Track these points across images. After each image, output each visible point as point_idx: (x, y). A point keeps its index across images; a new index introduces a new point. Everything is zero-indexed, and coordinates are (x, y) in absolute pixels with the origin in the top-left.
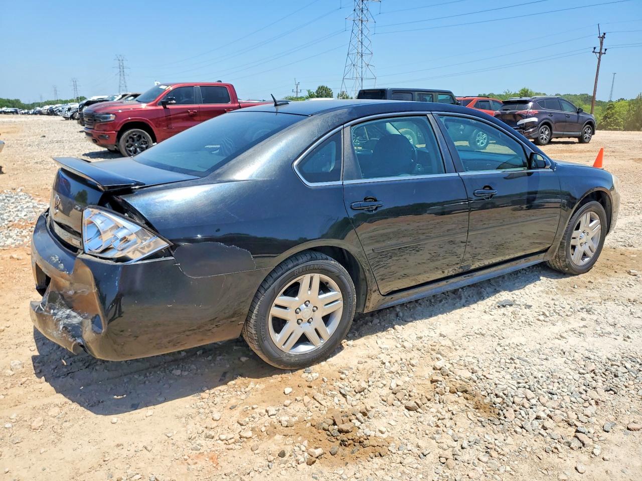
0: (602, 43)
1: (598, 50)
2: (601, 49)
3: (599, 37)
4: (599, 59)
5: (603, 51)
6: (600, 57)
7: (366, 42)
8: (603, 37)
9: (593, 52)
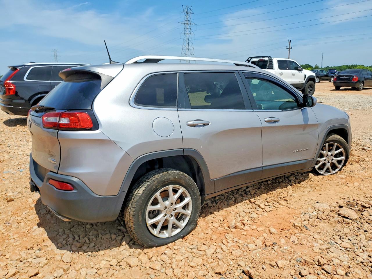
0: (290, 45)
1: (288, 47)
2: (290, 47)
3: (289, 42)
4: (289, 51)
5: (291, 48)
6: (289, 50)
7: (190, 44)
8: (290, 42)
9: (287, 48)
